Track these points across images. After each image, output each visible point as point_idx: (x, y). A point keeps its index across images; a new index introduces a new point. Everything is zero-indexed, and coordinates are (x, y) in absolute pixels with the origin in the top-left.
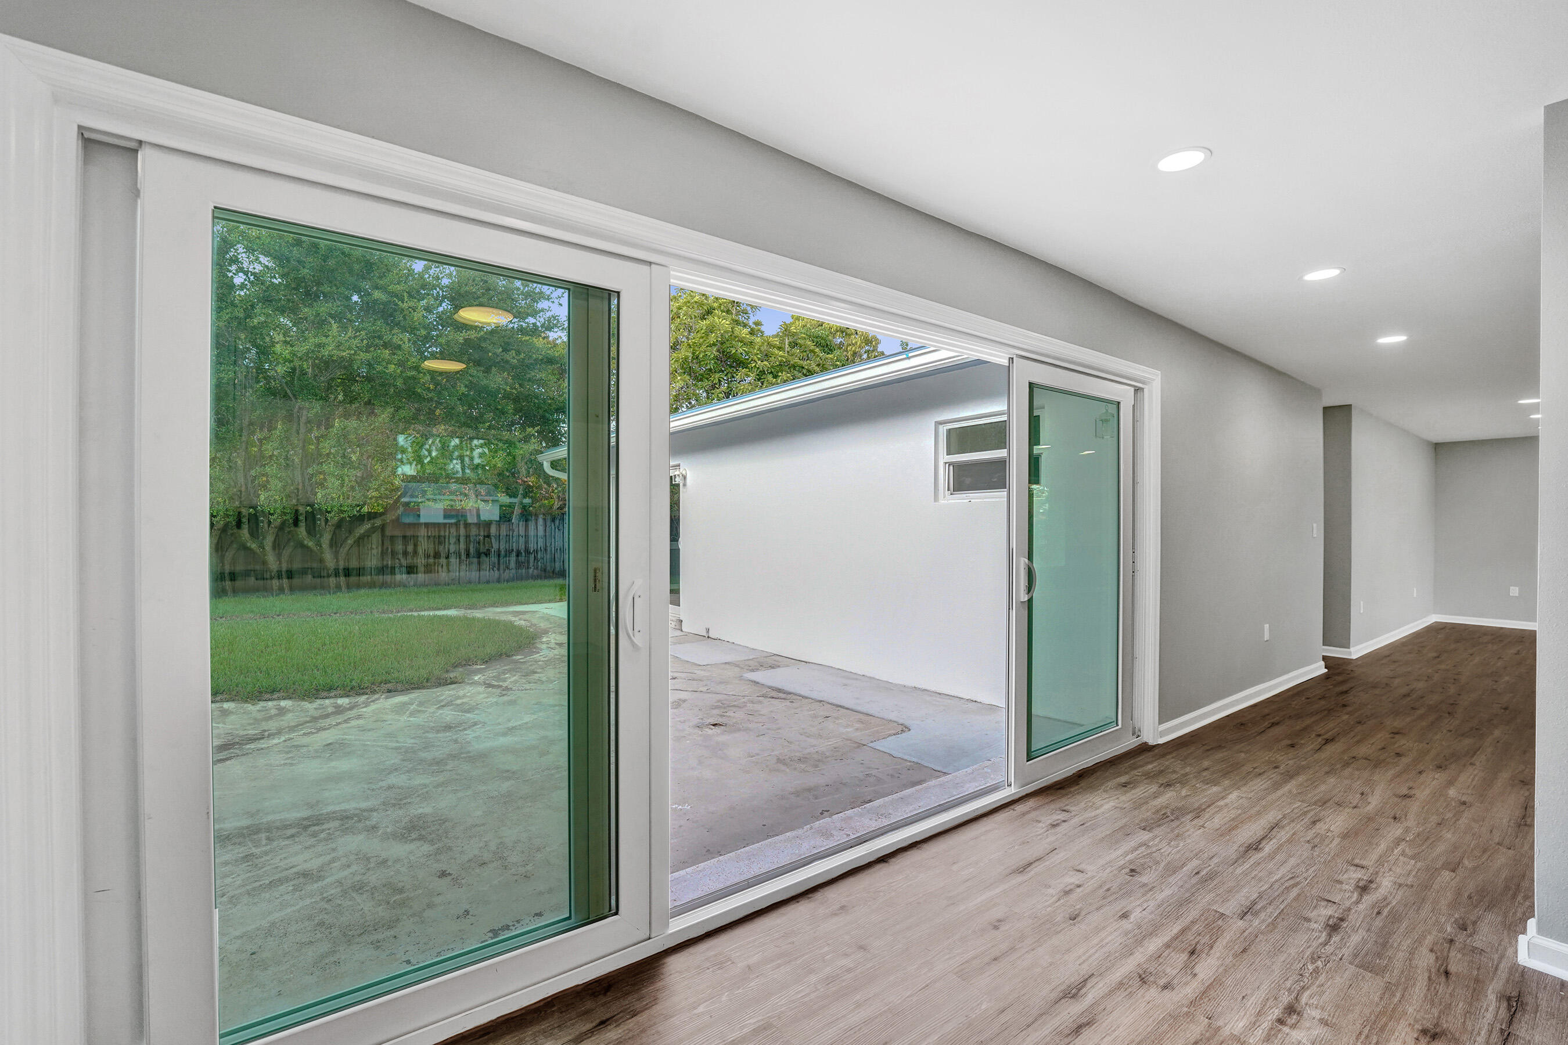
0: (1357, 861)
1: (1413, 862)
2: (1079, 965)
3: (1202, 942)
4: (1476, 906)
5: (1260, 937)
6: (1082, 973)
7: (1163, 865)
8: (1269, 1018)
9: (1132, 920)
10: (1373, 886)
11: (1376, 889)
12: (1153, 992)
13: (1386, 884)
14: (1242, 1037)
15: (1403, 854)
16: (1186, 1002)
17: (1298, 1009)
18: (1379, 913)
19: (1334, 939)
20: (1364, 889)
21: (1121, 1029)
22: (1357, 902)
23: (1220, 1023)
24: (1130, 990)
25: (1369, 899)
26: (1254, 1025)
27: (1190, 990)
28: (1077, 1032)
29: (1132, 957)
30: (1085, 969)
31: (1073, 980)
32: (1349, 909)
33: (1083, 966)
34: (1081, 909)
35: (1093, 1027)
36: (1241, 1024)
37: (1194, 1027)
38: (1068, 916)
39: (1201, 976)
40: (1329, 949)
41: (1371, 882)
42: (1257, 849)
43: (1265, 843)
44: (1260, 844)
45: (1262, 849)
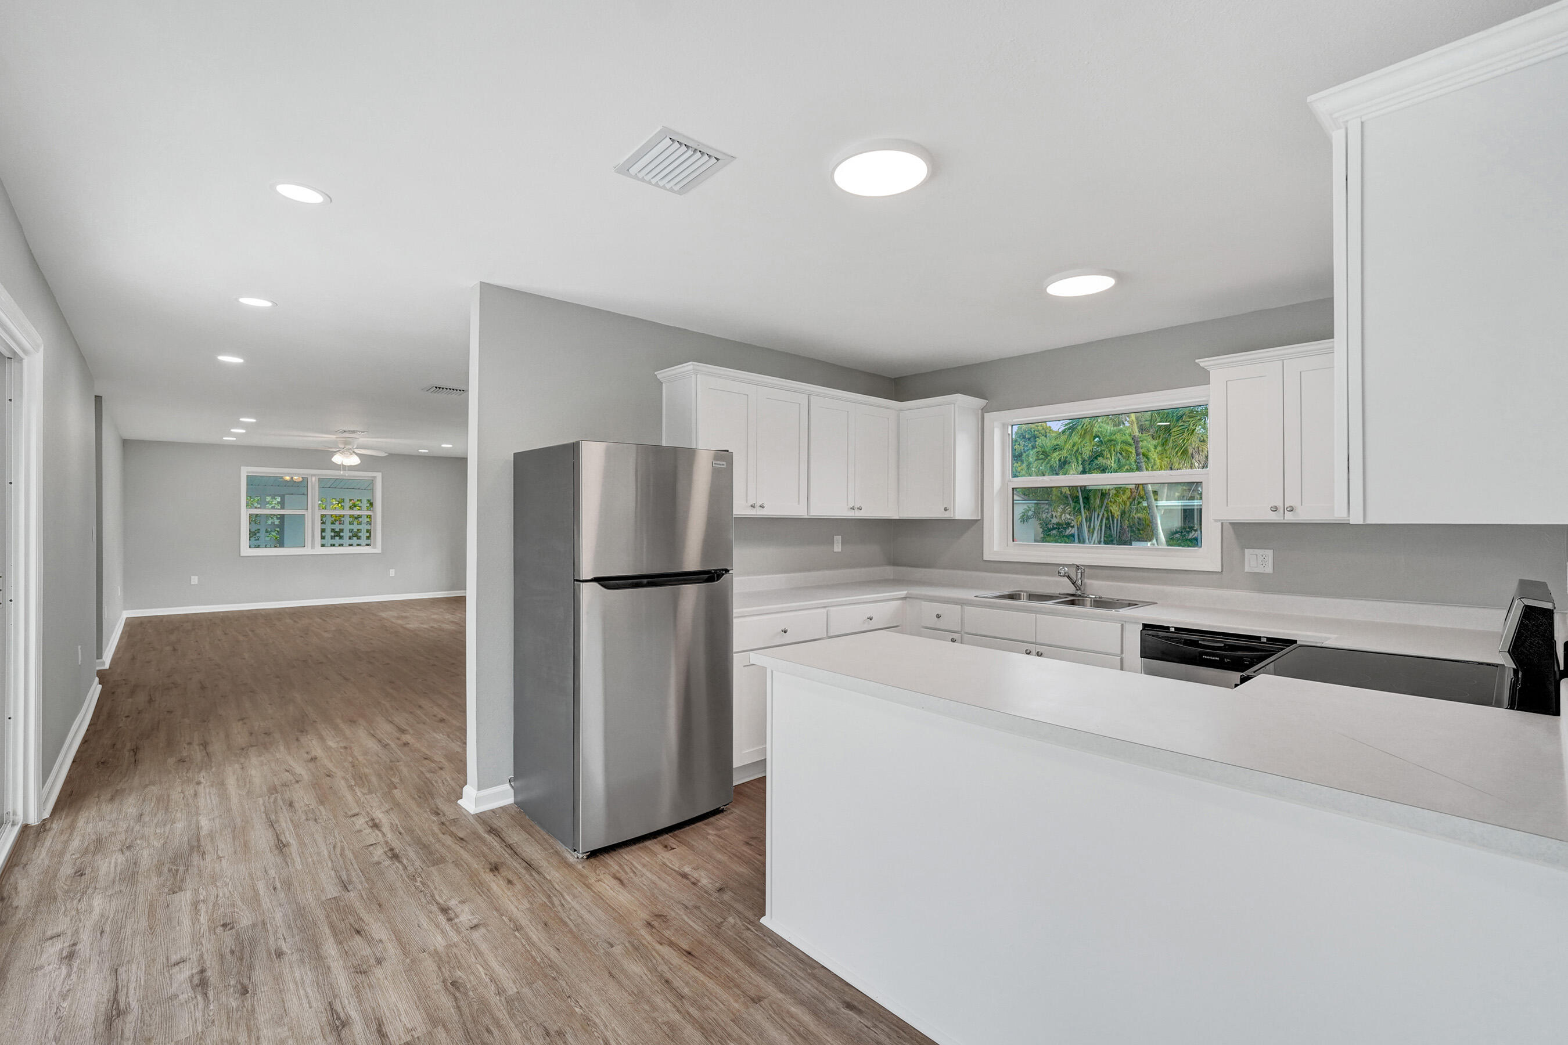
2: (310, 1007)
3: (352, 921)
5: (374, 891)
6: (322, 1008)
7: (239, 903)
8: (444, 923)
9: (289, 952)
12: (379, 972)
14: (449, 943)
16: (402, 957)
17: (446, 907)
21: (400, 1005)
23: (432, 948)
24: (365, 984)
26: (443, 932)
27: (392, 950)
28: (383, 1036)
29: (332, 969)
30: (319, 1005)
31: (324, 1019)
33: (314, 1005)
34: (238, 981)
35: (385, 1022)
36: (440, 939)
37: (426, 962)
38: (238, 995)
39: (384, 938)
42: (284, 846)
43: (282, 838)
44: (281, 841)
45: (288, 844)
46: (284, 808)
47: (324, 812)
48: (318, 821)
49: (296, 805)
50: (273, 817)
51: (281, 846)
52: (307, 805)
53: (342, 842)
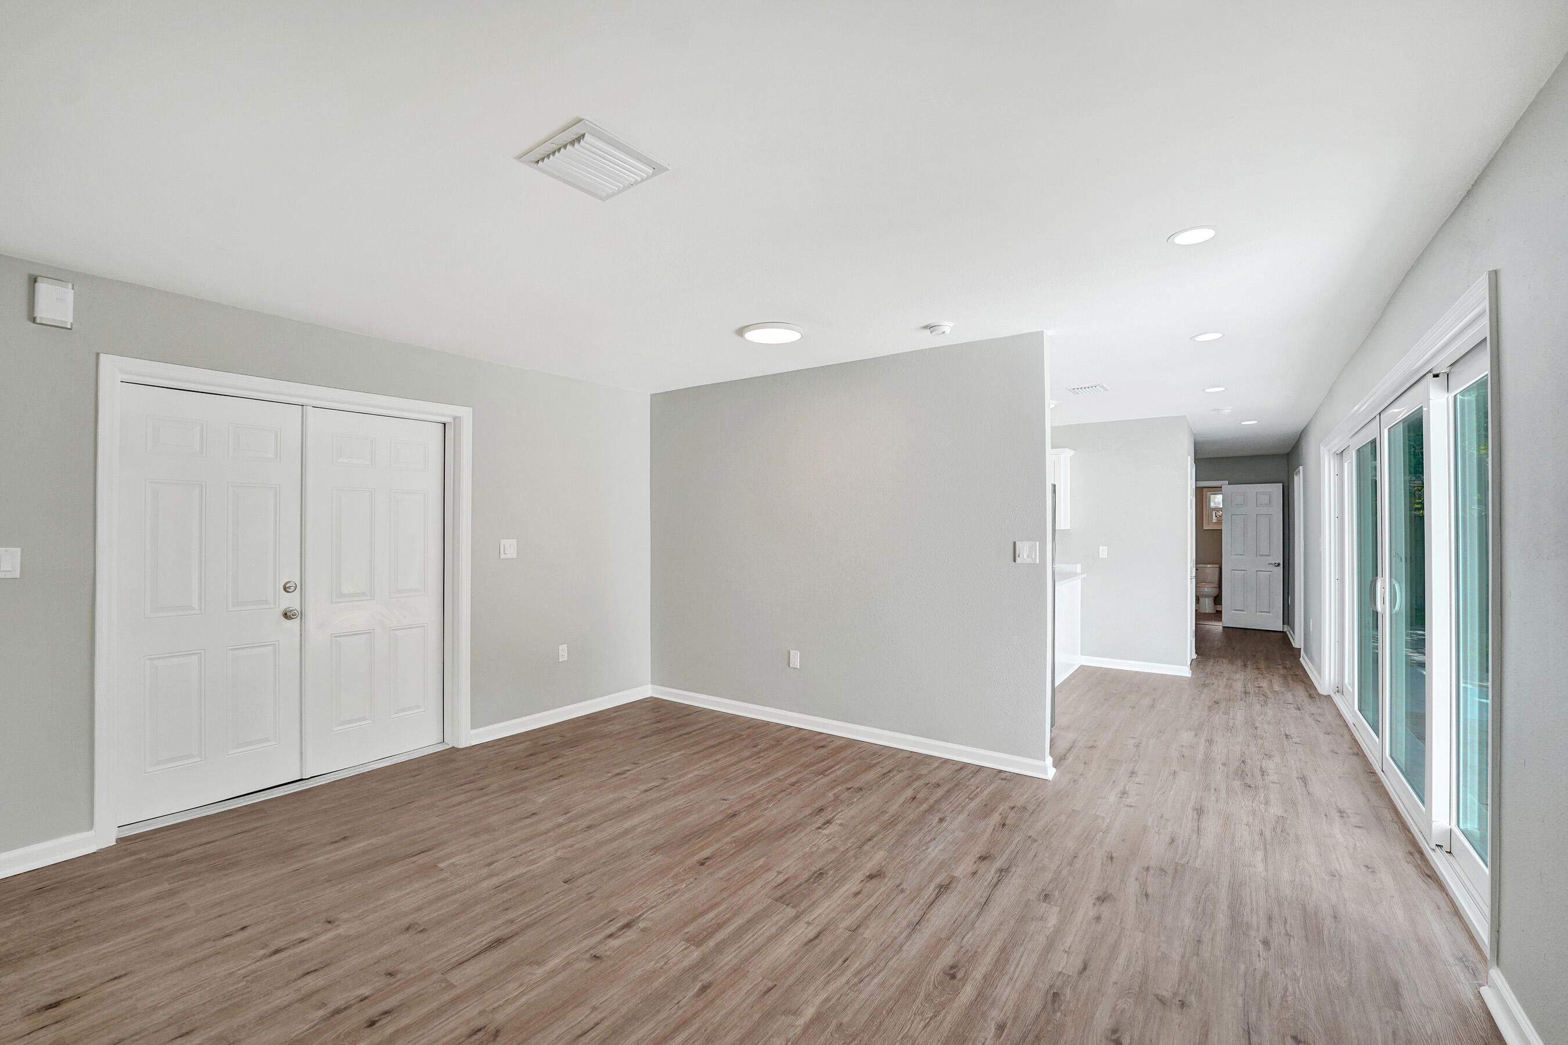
0: (1132, 809)
1: (1097, 814)
4: (1066, 791)
10: (1119, 795)
11: (1117, 794)
13: (1112, 798)
15: (1103, 818)
18: (1114, 782)
19: (1132, 768)
20: (1124, 793)
22: (1126, 785)
25: (1120, 788)
32: (1128, 781)
40: (1132, 765)
41: (1121, 797)
42: (1197, 810)
43: (1196, 816)
44: (1197, 814)
45: (1194, 810)
46: (1180, 842)
47: (1150, 820)
48: (1160, 815)
49: (1168, 839)
50: (1194, 837)
51: (1200, 811)
52: (1159, 834)
53: (1156, 793)
